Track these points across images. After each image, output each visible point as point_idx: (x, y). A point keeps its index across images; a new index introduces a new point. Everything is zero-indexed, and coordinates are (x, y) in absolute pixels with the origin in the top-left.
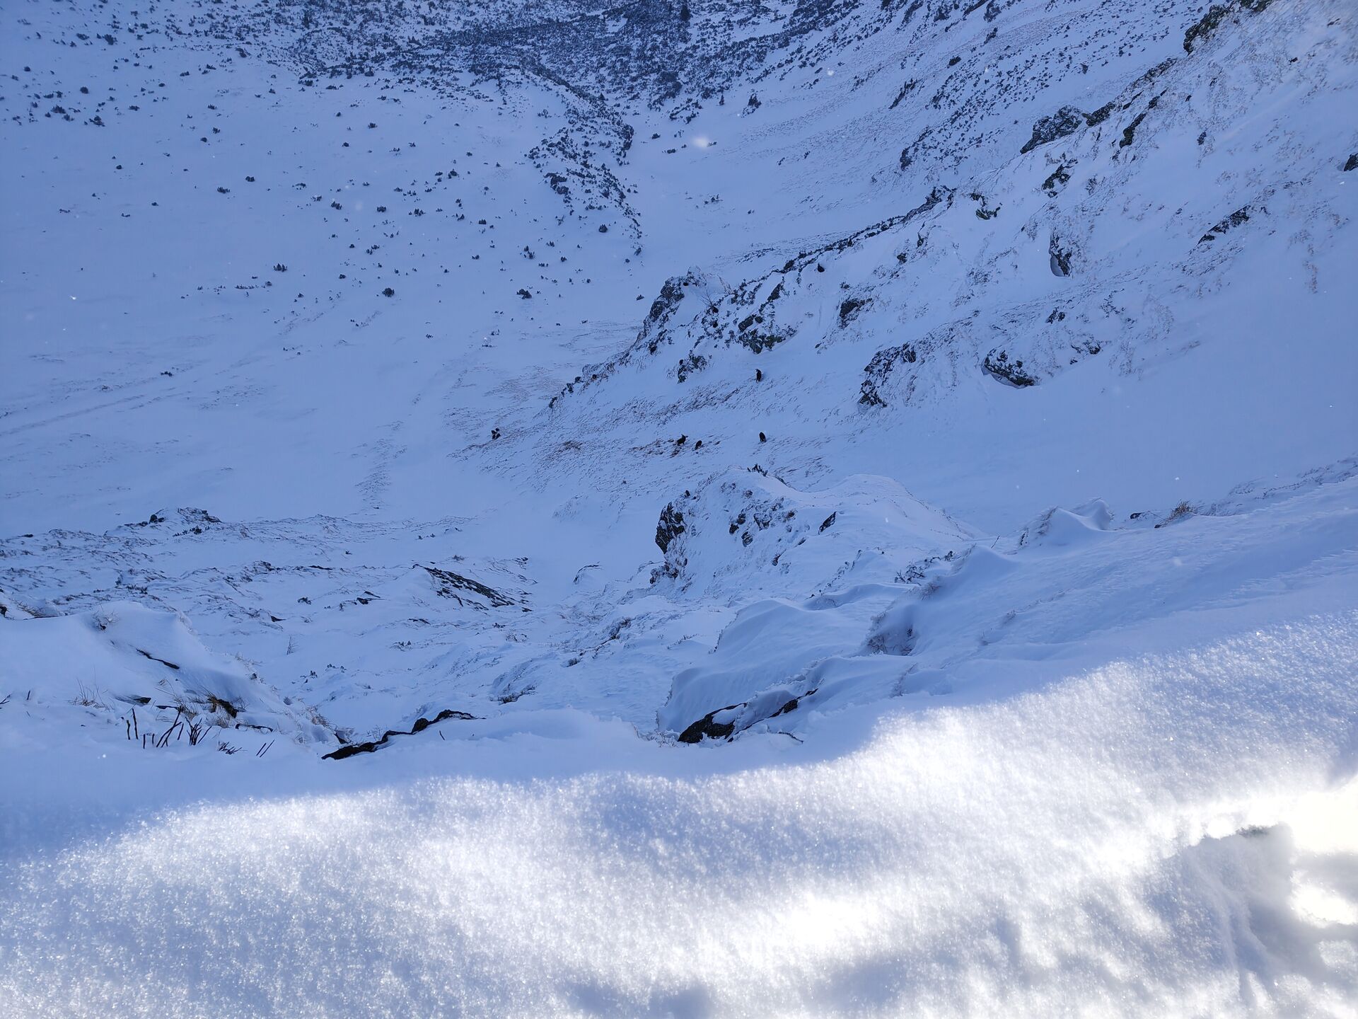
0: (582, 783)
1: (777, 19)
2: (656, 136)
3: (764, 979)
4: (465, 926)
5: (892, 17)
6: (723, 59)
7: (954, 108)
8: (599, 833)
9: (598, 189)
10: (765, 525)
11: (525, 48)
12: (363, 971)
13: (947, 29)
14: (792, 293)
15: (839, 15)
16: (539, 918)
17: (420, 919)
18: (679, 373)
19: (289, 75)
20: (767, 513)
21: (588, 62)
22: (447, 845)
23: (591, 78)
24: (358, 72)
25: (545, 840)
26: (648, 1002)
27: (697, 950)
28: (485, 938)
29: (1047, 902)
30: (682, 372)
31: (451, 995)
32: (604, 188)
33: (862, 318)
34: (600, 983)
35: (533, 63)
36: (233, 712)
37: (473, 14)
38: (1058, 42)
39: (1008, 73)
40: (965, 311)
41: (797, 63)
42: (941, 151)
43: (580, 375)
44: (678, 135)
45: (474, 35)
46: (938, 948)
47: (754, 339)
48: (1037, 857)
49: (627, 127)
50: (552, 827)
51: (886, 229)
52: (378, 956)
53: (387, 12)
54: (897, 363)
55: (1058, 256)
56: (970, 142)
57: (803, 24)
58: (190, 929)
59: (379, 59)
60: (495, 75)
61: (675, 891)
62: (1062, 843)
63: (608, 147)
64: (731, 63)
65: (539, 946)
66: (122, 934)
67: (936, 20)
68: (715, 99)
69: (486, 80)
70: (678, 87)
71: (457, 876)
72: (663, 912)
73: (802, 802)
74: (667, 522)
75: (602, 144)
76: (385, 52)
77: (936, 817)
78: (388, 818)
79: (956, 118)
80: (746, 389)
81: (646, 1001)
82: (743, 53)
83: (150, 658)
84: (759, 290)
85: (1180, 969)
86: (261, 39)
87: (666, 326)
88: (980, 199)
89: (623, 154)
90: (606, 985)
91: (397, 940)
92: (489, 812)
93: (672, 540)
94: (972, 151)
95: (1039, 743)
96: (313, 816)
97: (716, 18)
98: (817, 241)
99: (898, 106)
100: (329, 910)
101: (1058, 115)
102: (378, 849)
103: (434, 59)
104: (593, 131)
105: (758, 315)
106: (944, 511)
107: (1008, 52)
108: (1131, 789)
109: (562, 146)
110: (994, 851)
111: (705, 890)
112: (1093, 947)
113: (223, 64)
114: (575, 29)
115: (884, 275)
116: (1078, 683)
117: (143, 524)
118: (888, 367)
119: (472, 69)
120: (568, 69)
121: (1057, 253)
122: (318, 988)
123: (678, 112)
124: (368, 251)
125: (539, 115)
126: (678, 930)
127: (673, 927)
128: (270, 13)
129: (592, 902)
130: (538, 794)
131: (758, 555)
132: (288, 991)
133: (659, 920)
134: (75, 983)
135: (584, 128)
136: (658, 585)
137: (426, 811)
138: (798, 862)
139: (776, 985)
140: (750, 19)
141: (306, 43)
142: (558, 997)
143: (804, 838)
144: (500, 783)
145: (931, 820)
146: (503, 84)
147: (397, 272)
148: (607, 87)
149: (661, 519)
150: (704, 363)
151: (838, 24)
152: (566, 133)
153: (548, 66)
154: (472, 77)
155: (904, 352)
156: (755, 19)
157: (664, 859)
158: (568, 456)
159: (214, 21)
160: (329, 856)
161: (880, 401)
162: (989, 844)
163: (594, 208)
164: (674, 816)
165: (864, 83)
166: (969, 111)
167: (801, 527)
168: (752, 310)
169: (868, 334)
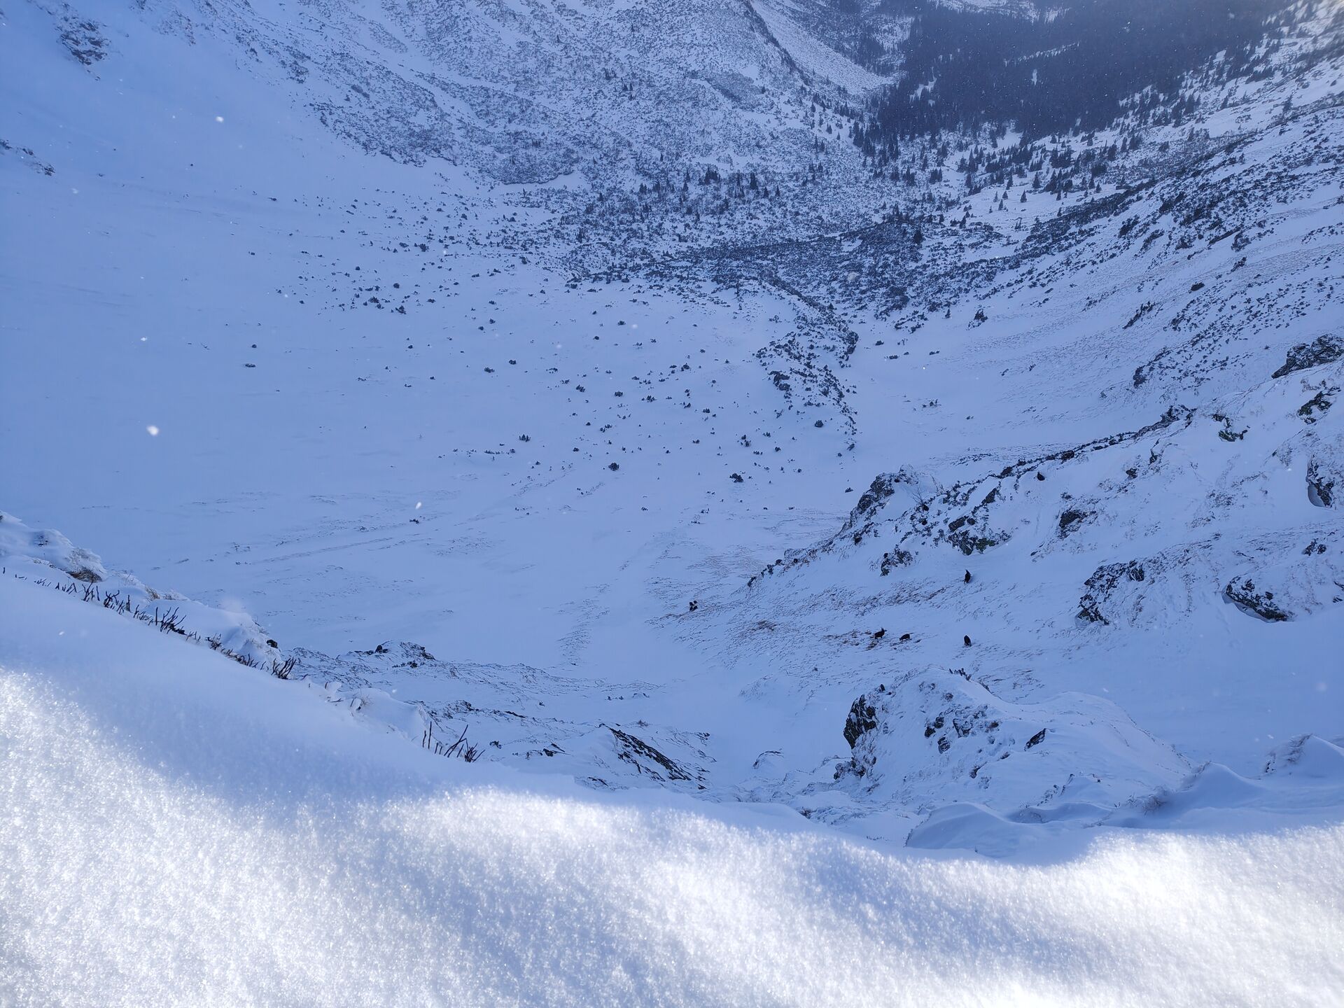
0: (801, 839)
1: (1009, 244)
2: (879, 343)
4: (687, 943)
5: (1129, 244)
6: (952, 278)
7: (1196, 331)
8: (814, 887)
9: (819, 388)
10: (964, 732)
11: (765, 263)
12: (599, 961)
13: (1189, 257)
14: (1008, 498)
15: (1073, 242)
16: (754, 951)
17: (649, 928)
18: (883, 566)
19: (559, 279)
20: (968, 720)
21: (821, 276)
22: (679, 869)
23: (823, 290)
24: (616, 278)
25: (764, 882)
28: (704, 958)
30: (886, 565)
31: (671, 1001)
32: (824, 387)
33: (1084, 530)
35: (770, 275)
37: (722, 233)
38: (1317, 273)
39: (1258, 300)
40: (1204, 533)
41: (1027, 283)
42: (1180, 371)
43: (782, 558)
44: (901, 343)
45: (721, 251)
47: (965, 540)
49: (852, 333)
50: (772, 872)
51: (1115, 443)
52: (612, 952)
53: (648, 231)
54: (1123, 579)
55: (1317, 486)
56: (1214, 365)
57: (1036, 248)
58: (468, 888)
59: (636, 269)
60: (735, 284)
61: (882, 955)
62: (1297, 989)
63: (832, 350)
64: (960, 281)
65: (752, 977)
66: (419, 880)
67: (1178, 248)
68: (941, 313)
69: (727, 289)
70: (905, 300)
71: (685, 897)
72: (870, 971)
73: (1013, 899)
74: (857, 716)
75: (827, 348)
76: (641, 263)
77: (1155, 938)
78: (631, 835)
79: (1197, 341)
80: (953, 589)
82: (973, 273)
84: (973, 493)
86: (542, 250)
87: (873, 519)
88: (1224, 421)
89: (845, 358)
91: (628, 941)
92: (717, 848)
93: (861, 736)
94: (1215, 373)
95: (1272, 884)
96: (573, 818)
97: (948, 242)
98: (1039, 450)
99: (1133, 327)
100: (575, 901)
101: (1317, 342)
102: (619, 860)
103: (682, 270)
104: (819, 336)
105: (971, 516)
107: (1259, 281)
109: (788, 348)
111: (911, 960)
113: (507, 269)
114: (812, 247)
115: (1111, 489)
117: (370, 653)
118: (1111, 583)
119: (715, 279)
120: (802, 282)
121: (1316, 482)
122: (561, 965)
123: (903, 323)
124: (602, 430)
125: (771, 320)
126: (883, 992)
127: (878, 988)
128: (552, 230)
129: (803, 947)
130: (762, 841)
131: (954, 764)
132: (536, 961)
133: (866, 978)
134: (382, 909)
135: (811, 332)
136: (842, 782)
137: (662, 836)
138: (1007, 954)
140: (982, 243)
141: (577, 254)
144: (728, 825)
145: (1149, 940)
146: (741, 293)
147: (624, 449)
148: (837, 297)
149: (852, 711)
150: (910, 559)
151: (1072, 250)
152: (794, 336)
153: (784, 278)
154: (715, 285)
155: (1131, 569)
156: (987, 244)
157: (873, 923)
158: (761, 636)
159: (506, 235)
160: (580, 856)
161: (1101, 619)
162: (1214, 976)
163: (812, 405)
164: (885, 887)
165: (1097, 303)
166: (1213, 334)
167: (1004, 741)
168: (966, 511)
169: (1090, 547)
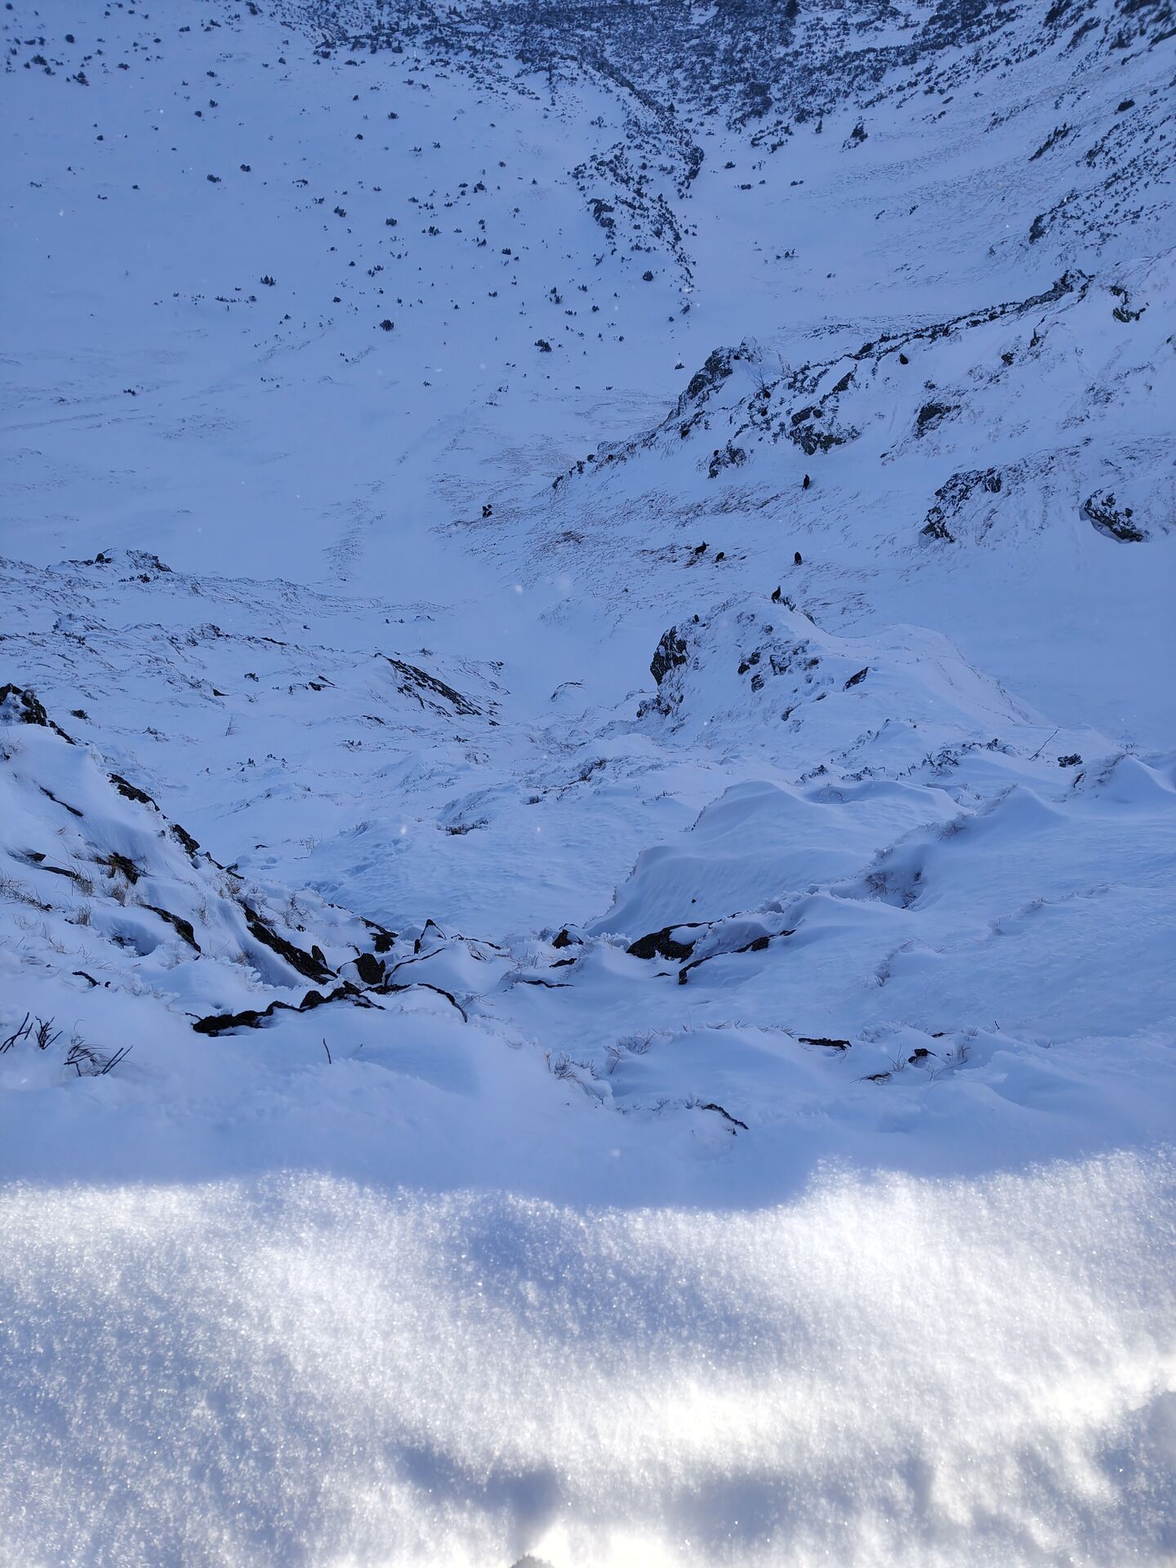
0: (454, 1200)
1: (907, 26)
2: (730, 166)
3: (624, 1472)
4: (295, 1358)
5: (1055, 37)
6: (829, 73)
7: (1113, 169)
9: (650, 226)
10: (781, 669)
11: (588, 34)
12: (175, 1397)
13: (1124, 61)
14: (863, 386)
15: (987, 28)
16: (379, 1359)
17: (246, 1342)
18: (711, 466)
19: (303, 43)
20: (786, 656)
21: (661, 60)
22: (290, 1256)
23: (663, 81)
24: (385, 45)
25: (400, 1266)
26: (486, 1481)
27: (552, 1428)
28: (317, 1376)
29: (974, 1445)
30: (715, 465)
31: (268, 1440)
32: (657, 225)
33: (945, 430)
34: (436, 1450)
35: (594, 55)
36: (133, 877)
40: (1073, 436)
41: (922, 86)
42: (1085, 223)
43: (595, 452)
44: (757, 167)
45: (528, 12)
46: (833, 1480)
47: (808, 436)
48: (973, 1388)
49: (696, 149)
50: (412, 1251)
51: (996, 317)
52: (194, 1381)
54: (977, 490)
56: (1125, 216)
57: (939, 36)
59: (411, 32)
60: (546, 65)
61: (538, 1352)
62: (1008, 1378)
63: (669, 173)
64: (839, 79)
67: (1112, 47)
68: (811, 125)
69: (535, 72)
70: (767, 104)
71: (295, 1296)
72: (520, 1375)
73: (708, 1258)
74: (666, 649)
75: (663, 169)
76: (419, 23)
77: (861, 1311)
78: (229, 1215)
79: (1113, 182)
80: (789, 496)
81: (484, 1479)
82: (857, 68)
83: (53, 799)
84: (824, 377)
85: (1120, 1547)
87: (705, 406)
88: (1122, 295)
89: (686, 184)
90: (441, 1454)
91: (216, 1364)
92: (343, 1222)
93: (669, 671)
94: (1125, 228)
95: (1005, 1244)
96: (143, 1208)
97: (830, 17)
98: (907, 323)
99: (1042, 158)
100: (147, 1318)
102: (212, 1251)
103: (475, 38)
104: (654, 150)
105: (818, 407)
106: (999, 683)
108: (1104, 1322)
109: (613, 166)
110: (923, 1369)
111: (573, 1357)
112: (1018, 1510)
113: (229, 21)
114: (652, 15)
115: (981, 378)
116: (1069, 1171)
117: (88, 563)
118: (964, 494)
119: (521, 56)
120: (636, 67)
122: (123, 1412)
123: (762, 137)
124: (370, 272)
125: (592, 123)
126: (534, 1401)
127: (528, 1397)
129: (442, 1350)
130: (402, 1208)
131: (767, 704)
133: (515, 1385)
135: (644, 145)
136: (645, 720)
137: (271, 1210)
138: (688, 1339)
139: (636, 1480)
140: (873, 22)
142: (386, 1461)
143: (700, 1308)
144: (361, 1185)
145: (855, 1314)
146: (554, 79)
147: (400, 301)
148: (681, 94)
149: (661, 644)
150: (743, 458)
151: (985, 41)
152: (622, 149)
153: (612, 60)
154: (519, 66)
155: (988, 478)
156: (879, 24)
157: (533, 1308)
158: (566, 550)
160: (156, 1254)
161: (947, 535)
162: (918, 1360)
163: (641, 249)
164: (554, 1253)
165: (1004, 122)
166: (1132, 174)
167: (823, 680)
168: (812, 400)
169: (948, 449)
